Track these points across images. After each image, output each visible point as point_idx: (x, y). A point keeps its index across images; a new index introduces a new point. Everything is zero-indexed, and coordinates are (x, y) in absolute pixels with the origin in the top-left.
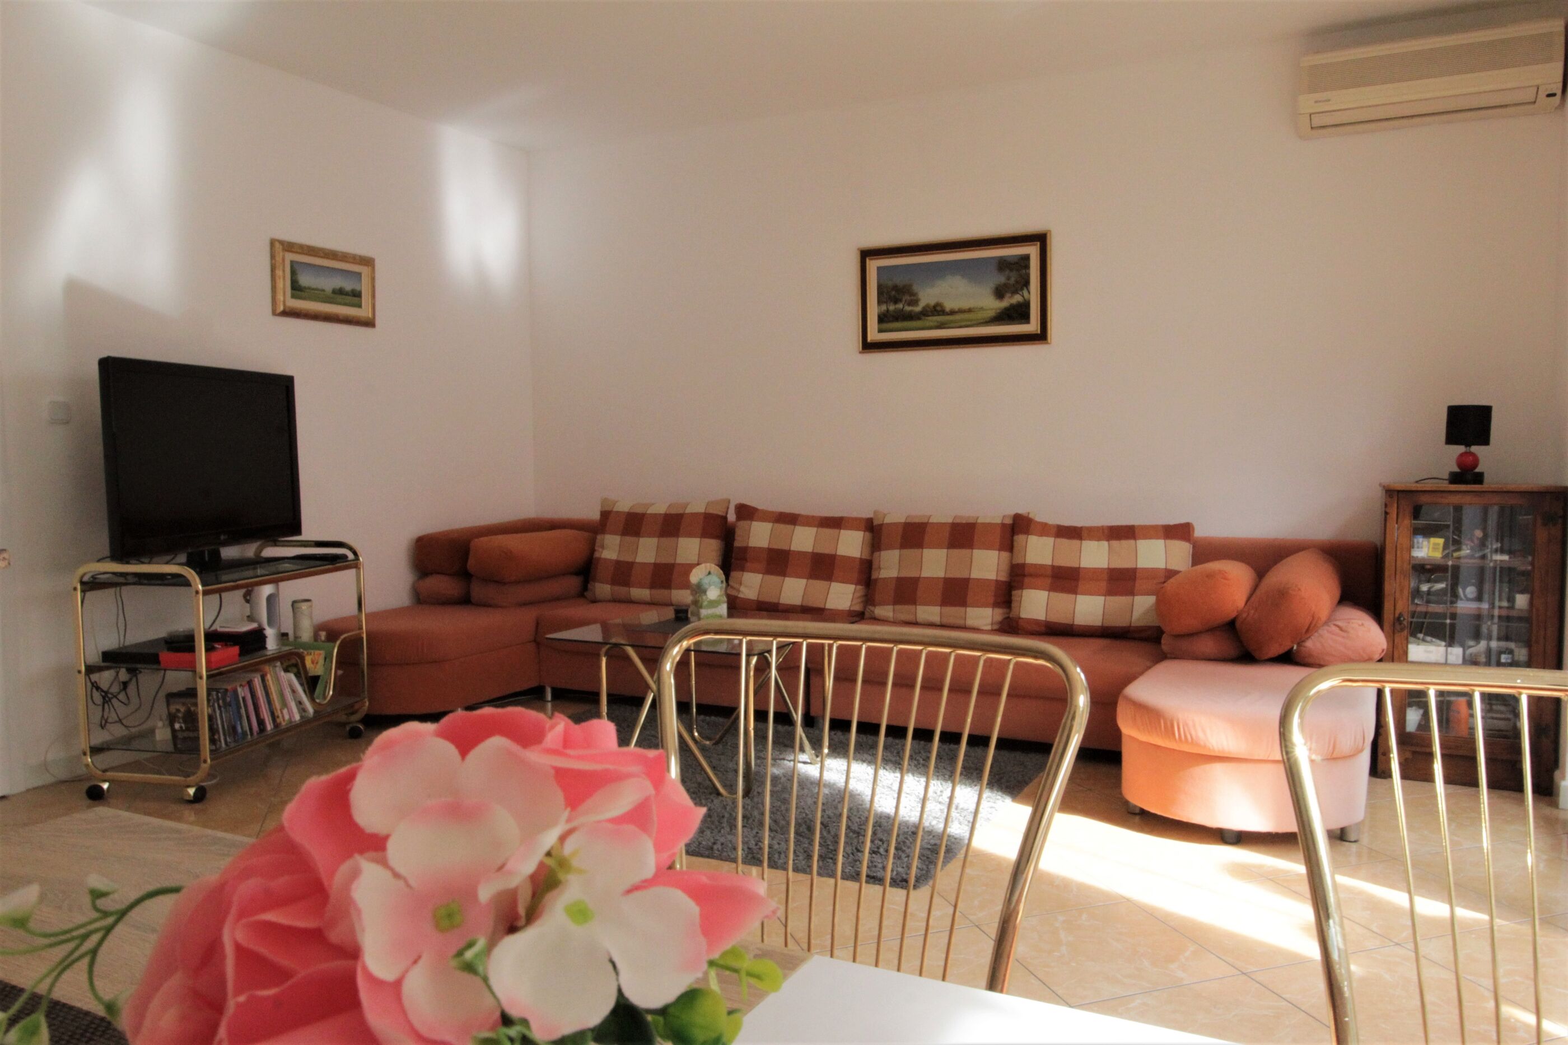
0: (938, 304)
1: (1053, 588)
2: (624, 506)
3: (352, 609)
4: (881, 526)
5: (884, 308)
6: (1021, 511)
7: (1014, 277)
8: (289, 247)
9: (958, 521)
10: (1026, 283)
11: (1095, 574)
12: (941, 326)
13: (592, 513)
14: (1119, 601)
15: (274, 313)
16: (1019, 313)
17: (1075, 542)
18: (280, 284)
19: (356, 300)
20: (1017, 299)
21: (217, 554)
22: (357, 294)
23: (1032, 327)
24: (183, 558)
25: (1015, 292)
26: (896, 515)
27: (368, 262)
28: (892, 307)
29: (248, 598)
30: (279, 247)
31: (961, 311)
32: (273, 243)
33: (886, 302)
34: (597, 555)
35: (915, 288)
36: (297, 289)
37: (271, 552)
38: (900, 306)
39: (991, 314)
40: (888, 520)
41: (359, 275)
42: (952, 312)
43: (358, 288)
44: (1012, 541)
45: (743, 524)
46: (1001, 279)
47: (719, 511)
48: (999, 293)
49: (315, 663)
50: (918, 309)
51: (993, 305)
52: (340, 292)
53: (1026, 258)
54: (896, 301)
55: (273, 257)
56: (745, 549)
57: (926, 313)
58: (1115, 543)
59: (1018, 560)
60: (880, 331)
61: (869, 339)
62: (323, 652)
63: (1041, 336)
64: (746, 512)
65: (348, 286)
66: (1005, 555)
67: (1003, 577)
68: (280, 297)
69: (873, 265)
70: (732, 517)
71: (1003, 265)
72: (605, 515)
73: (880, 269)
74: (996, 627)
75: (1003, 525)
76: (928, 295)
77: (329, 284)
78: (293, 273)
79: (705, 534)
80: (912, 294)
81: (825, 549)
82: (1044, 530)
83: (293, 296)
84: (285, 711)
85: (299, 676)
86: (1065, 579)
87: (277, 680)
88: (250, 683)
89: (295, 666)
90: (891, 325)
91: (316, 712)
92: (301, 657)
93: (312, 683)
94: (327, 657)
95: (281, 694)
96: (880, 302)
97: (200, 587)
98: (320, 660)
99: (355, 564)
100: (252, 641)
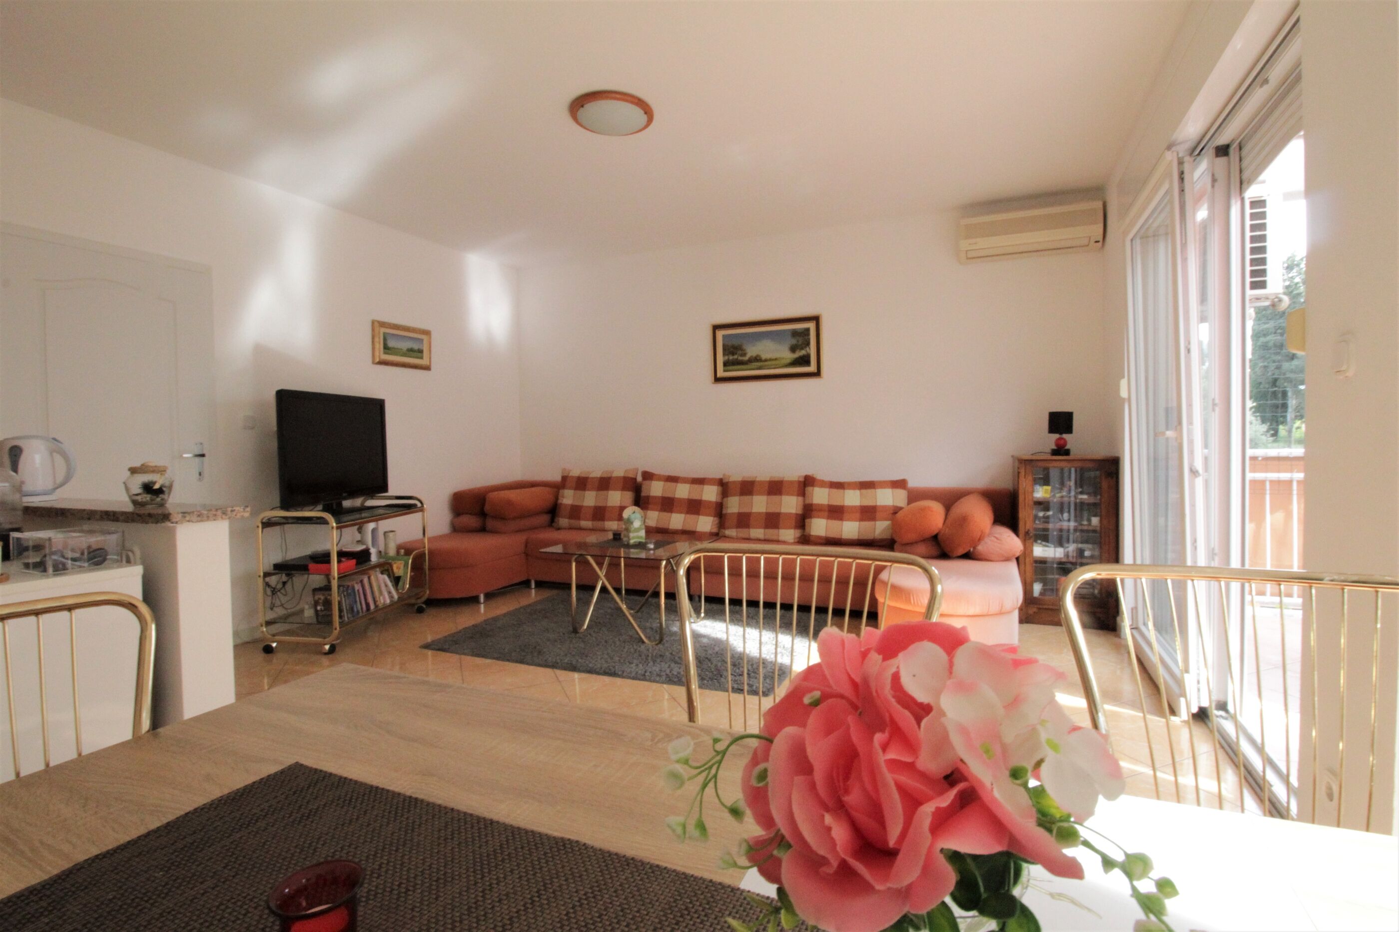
0: (758, 356)
1: (829, 518)
2: (576, 472)
4: (727, 483)
5: (726, 358)
6: (809, 473)
7: (801, 340)
8: (382, 324)
9: (773, 479)
10: (808, 344)
11: (853, 509)
12: (760, 368)
13: (557, 478)
14: (867, 524)
15: (374, 363)
16: (804, 361)
17: (841, 491)
18: (377, 346)
19: (419, 354)
20: (803, 352)
21: (340, 504)
22: (421, 351)
23: (812, 368)
25: (802, 349)
26: (736, 475)
27: (427, 333)
28: (731, 358)
29: (360, 530)
30: (377, 325)
31: (771, 360)
32: (373, 322)
33: (728, 355)
34: (560, 501)
35: (744, 347)
36: (386, 348)
37: (370, 503)
38: (736, 357)
39: (788, 361)
40: (731, 479)
41: (421, 341)
42: (766, 360)
43: (421, 347)
44: (804, 490)
45: (647, 482)
46: (794, 341)
47: (631, 475)
48: (793, 349)
49: (398, 568)
50: (746, 358)
51: (790, 356)
52: (411, 350)
53: (808, 330)
54: (733, 354)
55: (373, 330)
56: (648, 497)
57: (751, 361)
58: (864, 491)
59: (807, 502)
60: (725, 371)
61: (718, 375)
62: (403, 562)
63: (817, 374)
64: (648, 476)
65: (415, 346)
66: (800, 499)
67: (800, 512)
68: (377, 354)
69: (720, 334)
70: (639, 479)
71: (795, 333)
72: (565, 478)
73: (724, 336)
74: (796, 541)
75: (799, 482)
76: (752, 351)
77: (405, 345)
78: (385, 340)
79: (624, 489)
80: (742, 350)
81: (695, 497)
82: (823, 484)
83: (385, 353)
84: (381, 598)
85: (389, 576)
86: (836, 512)
87: (377, 579)
88: (362, 582)
89: (387, 570)
90: (730, 368)
91: (399, 598)
92: (391, 565)
93: (397, 580)
94: (406, 565)
95: (379, 587)
96: (724, 355)
97: (334, 525)
98: (402, 567)
99: (422, 509)
100: (363, 557)
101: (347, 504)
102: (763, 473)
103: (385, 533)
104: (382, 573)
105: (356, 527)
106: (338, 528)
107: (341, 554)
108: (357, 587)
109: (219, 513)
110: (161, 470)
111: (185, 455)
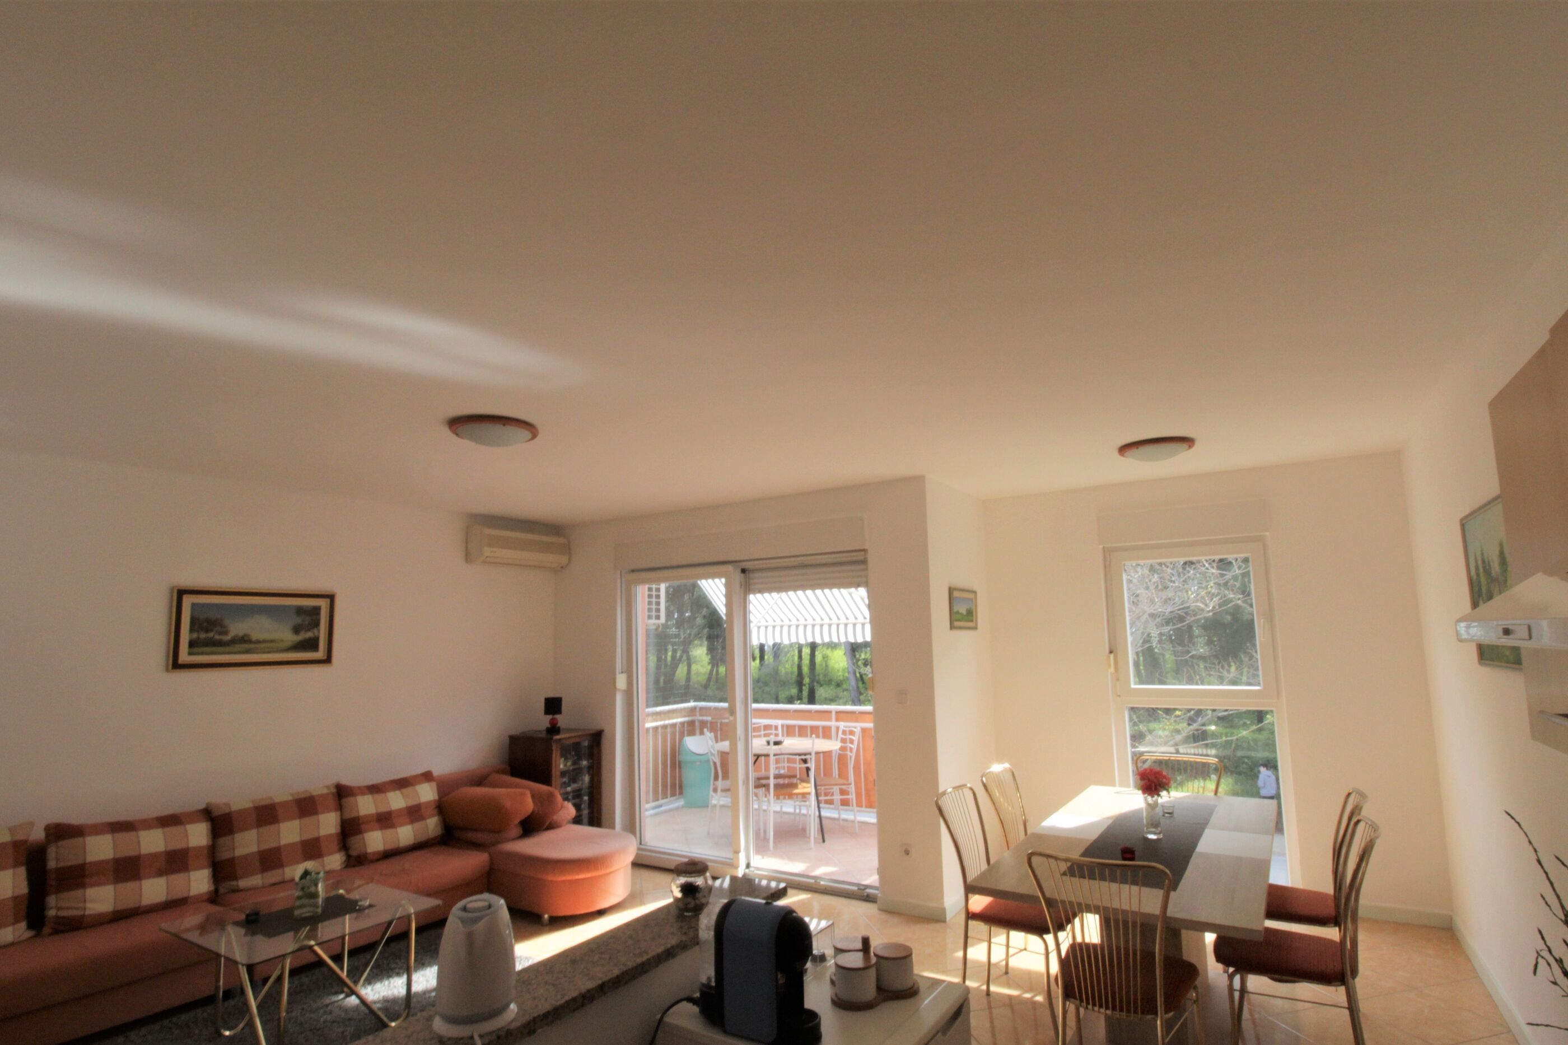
0: (245, 635)
1: (381, 828)
4: (220, 815)
5: (195, 635)
6: (339, 781)
7: (308, 620)
10: (316, 624)
11: (400, 812)
12: (247, 652)
14: (419, 825)
16: (311, 644)
17: (382, 794)
20: (309, 635)
23: (320, 654)
25: (309, 630)
28: (203, 636)
31: (264, 641)
33: (198, 631)
35: (226, 622)
38: (211, 635)
39: (289, 644)
40: (233, 808)
42: (258, 642)
44: (341, 803)
45: (58, 844)
46: (298, 620)
48: (296, 630)
50: (227, 638)
51: (291, 638)
53: (318, 608)
54: (207, 631)
57: (234, 641)
58: (404, 790)
60: (190, 654)
61: (178, 660)
63: (328, 660)
66: (339, 813)
67: (340, 830)
69: (188, 602)
71: (300, 611)
73: (193, 605)
75: (331, 793)
76: (237, 628)
80: (223, 626)
90: (196, 650)
96: (192, 630)
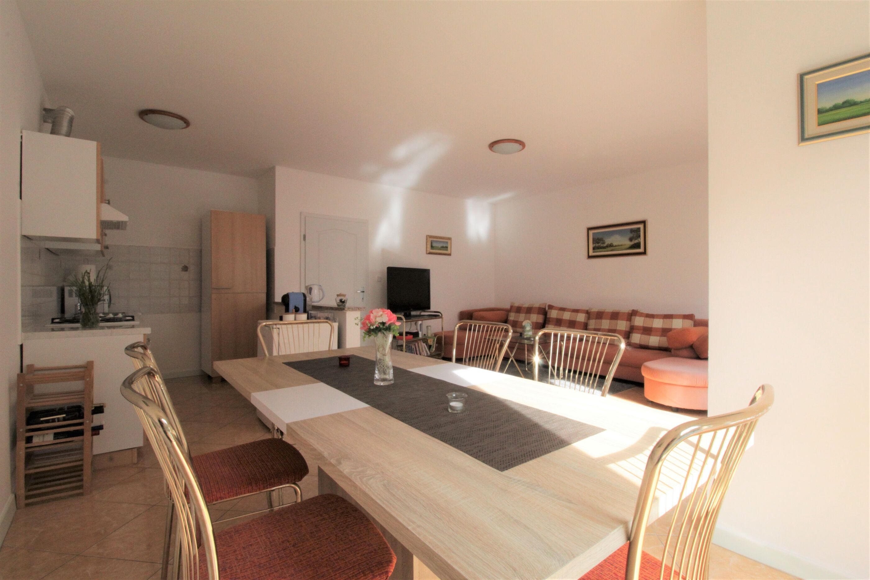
0: (611, 244)
1: (642, 334)
2: (517, 304)
3: (441, 330)
4: (590, 312)
5: (594, 245)
6: (635, 309)
7: (635, 234)
8: (431, 237)
9: (614, 311)
10: (639, 236)
11: (657, 329)
12: (612, 250)
13: (508, 306)
14: (663, 339)
15: (427, 254)
16: (637, 246)
17: (652, 319)
18: (428, 246)
19: (446, 249)
20: (636, 241)
21: (410, 314)
22: (447, 247)
23: (641, 250)
24: (403, 314)
25: (636, 239)
26: (595, 309)
27: (450, 239)
28: (597, 245)
29: (416, 324)
30: (429, 237)
31: (618, 246)
32: (427, 236)
33: (595, 243)
34: (508, 318)
35: (604, 239)
36: (432, 247)
37: (423, 313)
38: (599, 244)
39: (628, 246)
40: (592, 311)
41: (447, 243)
42: (616, 246)
43: (447, 246)
44: (631, 318)
45: (550, 310)
46: (631, 235)
47: (544, 307)
48: (631, 240)
49: (430, 342)
50: (605, 245)
51: (630, 243)
52: (443, 247)
53: (639, 229)
54: (598, 243)
55: (427, 239)
56: (550, 318)
57: (607, 247)
58: (665, 320)
59: (632, 324)
60: (593, 252)
61: (590, 254)
62: (432, 339)
63: (644, 253)
64: (551, 307)
65: (445, 245)
66: (628, 322)
67: (628, 329)
68: (428, 249)
69: (591, 232)
70: (547, 309)
71: (632, 231)
72: (512, 307)
73: (593, 234)
75: (628, 313)
76: (608, 241)
77: (440, 245)
78: (431, 243)
79: (538, 313)
80: (604, 241)
81: (573, 319)
82: (641, 315)
83: (431, 249)
84: (423, 353)
85: (426, 345)
86: (647, 331)
87: (421, 345)
88: (415, 345)
89: (426, 342)
90: (596, 250)
91: (430, 354)
92: (427, 340)
93: (430, 347)
94: (434, 341)
95: (422, 349)
96: (593, 243)
97: (405, 321)
98: (432, 341)
99: (441, 317)
100: (416, 335)
101: (413, 313)
102: (609, 308)
103: (427, 327)
104: (424, 343)
105: (415, 322)
106: (406, 322)
107: (407, 333)
108: (413, 347)
109: (357, 309)
110: (344, 296)
111: (358, 292)
